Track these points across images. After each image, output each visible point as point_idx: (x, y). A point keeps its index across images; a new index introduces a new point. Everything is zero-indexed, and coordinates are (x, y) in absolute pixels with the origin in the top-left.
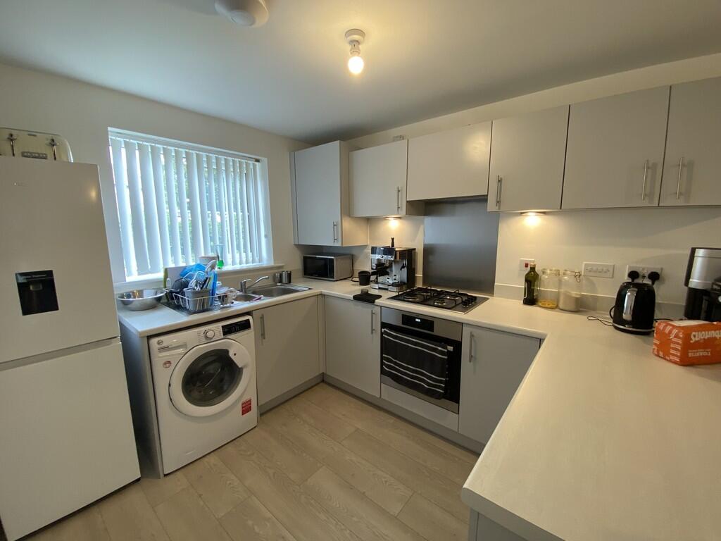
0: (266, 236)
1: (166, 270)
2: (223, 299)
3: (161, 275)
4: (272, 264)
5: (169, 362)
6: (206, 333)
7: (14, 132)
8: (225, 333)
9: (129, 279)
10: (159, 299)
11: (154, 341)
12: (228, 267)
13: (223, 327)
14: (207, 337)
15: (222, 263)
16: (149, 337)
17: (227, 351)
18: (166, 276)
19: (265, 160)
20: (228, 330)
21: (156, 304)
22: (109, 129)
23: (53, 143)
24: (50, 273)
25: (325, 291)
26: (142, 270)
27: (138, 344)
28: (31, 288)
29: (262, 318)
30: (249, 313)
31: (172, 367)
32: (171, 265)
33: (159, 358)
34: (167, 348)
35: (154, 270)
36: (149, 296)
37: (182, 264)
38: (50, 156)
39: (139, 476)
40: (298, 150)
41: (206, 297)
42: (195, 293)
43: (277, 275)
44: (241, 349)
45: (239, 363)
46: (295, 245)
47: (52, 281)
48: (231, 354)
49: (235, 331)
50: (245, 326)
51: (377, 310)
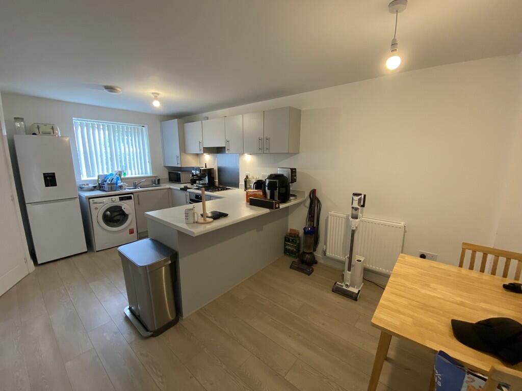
0: (149, 162)
1: (99, 176)
2: (121, 187)
3: (96, 178)
4: (152, 175)
5: (97, 208)
6: (112, 199)
7: (39, 125)
8: (120, 200)
9: (82, 179)
10: (95, 187)
11: (91, 200)
12: (129, 175)
13: (120, 198)
14: (112, 201)
15: (125, 174)
16: (89, 198)
17: (121, 207)
18: (99, 178)
19: (147, 126)
20: (121, 199)
21: (94, 188)
22: (74, 118)
23: (53, 128)
24: (54, 173)
25: (171, 187)
26: (88, 175)
27: (85, 200)
28: (48, 178)
29: (138, 196)
30: (132, 193)
31: (98, 210)
32: (101, 173)
33: (93, 206)
34: (96, 203)
35: (94, 176)
36: (91, 185)
37: (106, 173)
38: (52, 133)
39: (86, 250)
40: (164, 121)
41: (113, 186)
42: (108, 184)
43: (154, 180)
44: (127, 206)
45: (127, 212)
46: (165, 166)
47: (55, 176)
48: (123, 208)
49: (125, 200)
50: (130, 198)
51: (188, 194)
